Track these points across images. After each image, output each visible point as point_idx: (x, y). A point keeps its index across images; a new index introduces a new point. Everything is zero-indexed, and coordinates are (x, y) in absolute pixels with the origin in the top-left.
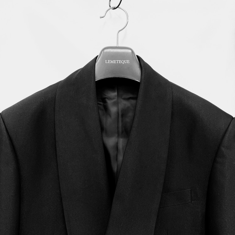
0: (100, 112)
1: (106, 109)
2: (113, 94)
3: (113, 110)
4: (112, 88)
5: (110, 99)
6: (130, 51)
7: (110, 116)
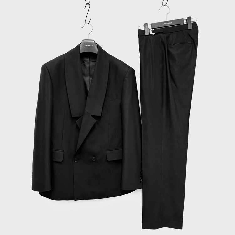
0: (82, 67)
1: (85, 65)
2: (87, 59)
3: (88, 66)
4: (87, 57)
5: (86, 61)
6: (94, 41)
7: (86, 68)
